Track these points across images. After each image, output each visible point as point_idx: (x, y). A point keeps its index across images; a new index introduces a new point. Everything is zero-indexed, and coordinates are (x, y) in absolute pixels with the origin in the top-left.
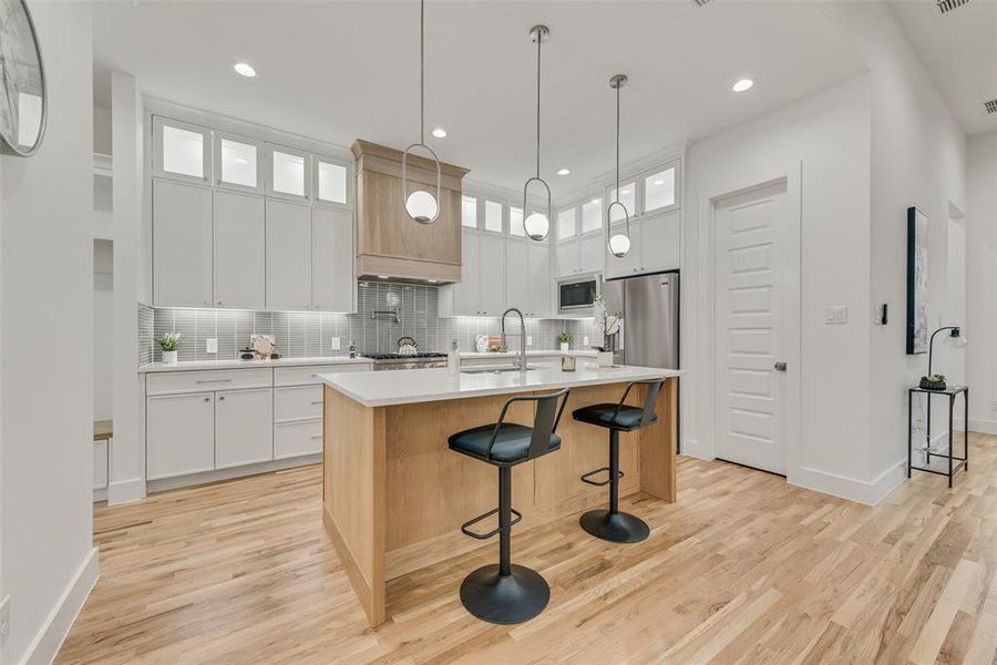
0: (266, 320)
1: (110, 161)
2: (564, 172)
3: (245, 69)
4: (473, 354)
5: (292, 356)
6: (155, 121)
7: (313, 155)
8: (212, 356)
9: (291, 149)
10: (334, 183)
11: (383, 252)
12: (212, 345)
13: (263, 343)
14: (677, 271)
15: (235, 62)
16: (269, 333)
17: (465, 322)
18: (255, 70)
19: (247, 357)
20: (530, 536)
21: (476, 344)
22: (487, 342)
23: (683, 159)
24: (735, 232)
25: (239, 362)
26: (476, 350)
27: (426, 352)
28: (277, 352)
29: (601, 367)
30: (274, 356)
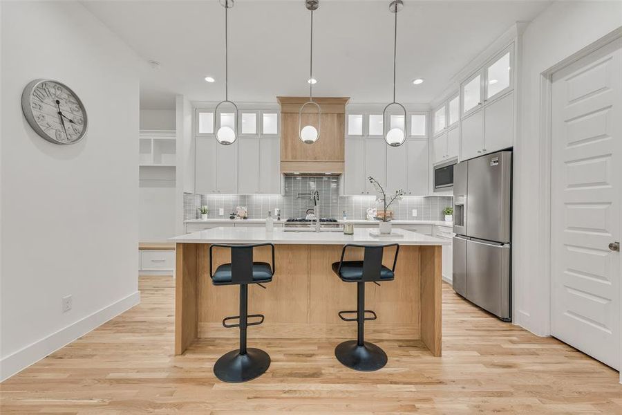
0: (244, 199)
1: (175, 133)
2: (418, 82)
3: (210, 80)
4: (366, 221)
5: (256, 218)
6: (195, 112)
7: (260, 111)
8: (221, 217)
9: (249, 110)
10: (271, 123)
11: (292, 159)
12: (222, 212)
13: (242, 211)
14: (511, 149)
15: (205, 77)
16: (244, 206)
17: (359, 199)
18: (214, 78)
19: (232, 218)
20: (299, 341)
21: (366, 214)
22: (376, 213)
23: (516, 43)
24: (571, 102)
25: (229, 220)
26: (366, 219)
27: (331, 218)
28: (246, 216)
29: (382, 233)
30: (245, 218)
